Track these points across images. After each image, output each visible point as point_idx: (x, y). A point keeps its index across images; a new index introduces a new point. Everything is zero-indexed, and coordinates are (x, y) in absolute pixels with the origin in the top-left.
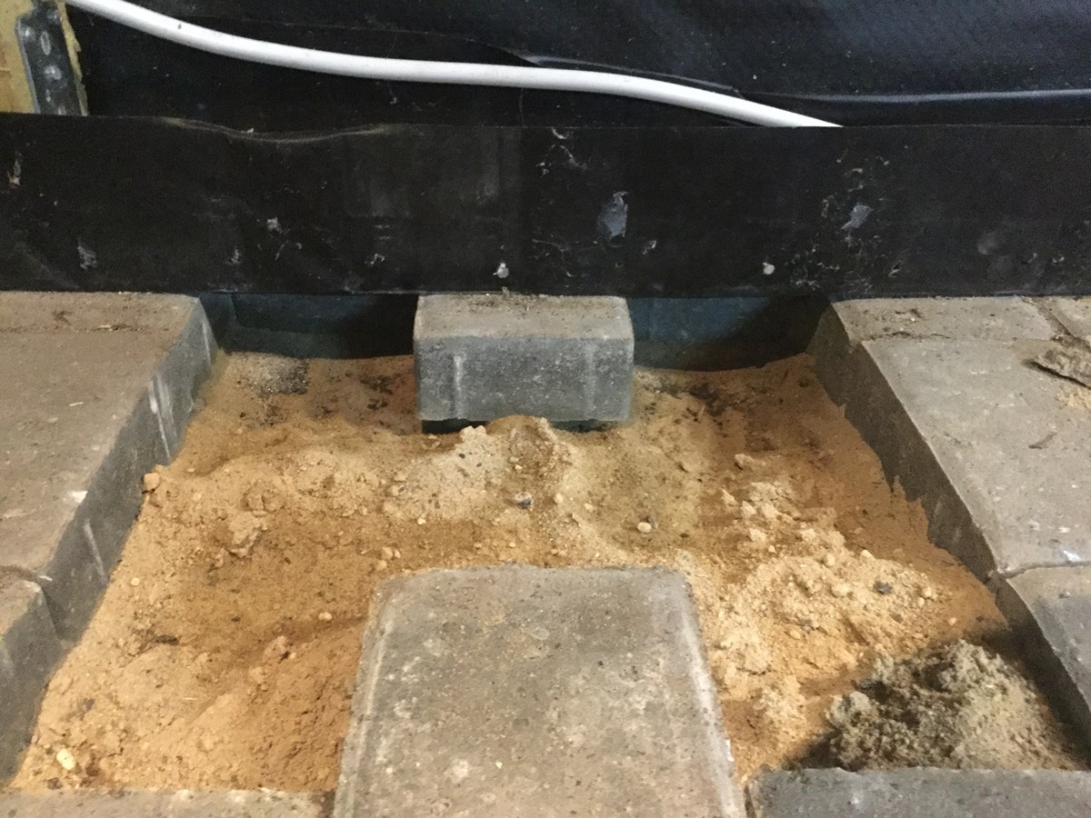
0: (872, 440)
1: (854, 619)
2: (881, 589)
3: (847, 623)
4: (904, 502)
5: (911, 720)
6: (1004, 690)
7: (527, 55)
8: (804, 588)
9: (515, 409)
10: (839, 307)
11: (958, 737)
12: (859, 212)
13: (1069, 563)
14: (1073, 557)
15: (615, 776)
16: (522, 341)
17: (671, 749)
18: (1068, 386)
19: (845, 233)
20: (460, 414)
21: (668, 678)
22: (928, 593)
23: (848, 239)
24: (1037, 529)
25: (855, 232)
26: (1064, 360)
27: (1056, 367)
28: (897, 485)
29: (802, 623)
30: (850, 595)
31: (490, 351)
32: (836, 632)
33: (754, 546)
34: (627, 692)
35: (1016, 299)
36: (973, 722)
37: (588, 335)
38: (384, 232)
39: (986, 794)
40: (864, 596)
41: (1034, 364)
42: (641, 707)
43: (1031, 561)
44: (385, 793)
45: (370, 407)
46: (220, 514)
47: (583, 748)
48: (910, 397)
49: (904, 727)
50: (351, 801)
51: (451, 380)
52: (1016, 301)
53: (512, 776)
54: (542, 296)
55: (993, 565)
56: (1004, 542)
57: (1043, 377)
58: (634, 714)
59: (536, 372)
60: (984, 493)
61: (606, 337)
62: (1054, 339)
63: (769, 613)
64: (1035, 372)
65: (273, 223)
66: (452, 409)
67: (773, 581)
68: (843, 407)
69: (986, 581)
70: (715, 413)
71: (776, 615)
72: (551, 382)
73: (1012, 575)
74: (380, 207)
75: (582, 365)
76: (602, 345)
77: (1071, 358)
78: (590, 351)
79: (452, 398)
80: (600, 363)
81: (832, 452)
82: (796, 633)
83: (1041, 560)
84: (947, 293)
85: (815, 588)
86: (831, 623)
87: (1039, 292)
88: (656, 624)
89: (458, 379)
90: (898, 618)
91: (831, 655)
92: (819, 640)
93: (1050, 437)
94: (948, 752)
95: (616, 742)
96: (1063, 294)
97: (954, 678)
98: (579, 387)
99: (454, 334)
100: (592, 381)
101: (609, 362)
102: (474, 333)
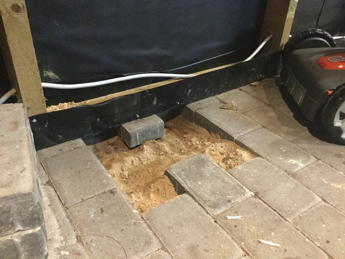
0: (203, 127)
1: (221, 152)
2: (222, 147)
3: (220, 153)
4: (214, 135)
5: (237, 160)
6: (244, 153)
7: (124, 74)
8: (213, 151)
9: (147, 140)
10: (188, 106)
11: (244, 159)
12: (190, 90)
13: (242, 135)
14: (242, 134)
15: (216, 177)
16: (147, 127)
17: (219, 172)
18: (227, 110)
19: (188, 94)
20: (138, 144)
21: (212, 165)
22: (227, 145)
23: (188, 95)
24: (236, 132)
25: (189, 94)
26: (225, 106)
27: (225, 108)
28: (211, 132)
29: (215, 155)
30: (219, 149)
31: (143, 131)
32: (219, 155)
33: (199, 148)
34: (209, 168)
35: (211, 97)
36: (244, 157)
37: (157, 123)
38: (117, 115)
39: (251, 163)
40: (221, 149)
41: (221, 108)
42: (212, 169)
43: (238, 136)
44: (194, 189)
45: (114, 149)
46: (120, 173)
47: (210, 176)
48: (210, 118)
49: (237, 161)
50: (191, 191)
51: (136, 138)
52: (211, 98)
53: (205, 181)
54: (143, 118)
55: (234, 138)
56: (234, 135)
57: (223, 110)
58: (212, 170)
59: (150, 132)
60: (227, 129)
61: (160, 123)
62: (220, 103)
63: (211, 155)
64: (222, 109)
65: (98, 120)
66: (137, 143)
67: (208, 151)
68: (194, 123)
69: (233, 141)
70: (171, 130)
71: (212, 155)
72: (152, 133)
73: (237, 139)
74: (117, 111)
75: (157, 129)
76: (160, 124)
77: (226, 106)
78: (158, 126)
79: (137, 142)
80: (159, 127)
81: (198, 131)
82: (215, 157)
83: (239, 136)
84: (202, 99)
85: (214, 150)
86: (218, 154)
87: (214, 95)
88: (206, 160)
89: (138, 138)
90: (225, 150)
91: (220, 158)
92: (218, 156)
93: (230, 119)
94: (244, 161)
95: (213, 174)
96: (217, 94)
97: (239, 153)
98: (157, 132)
99: (136, 130)
100: (158, 131)
101: (161, 127)
102: (139, 128)
